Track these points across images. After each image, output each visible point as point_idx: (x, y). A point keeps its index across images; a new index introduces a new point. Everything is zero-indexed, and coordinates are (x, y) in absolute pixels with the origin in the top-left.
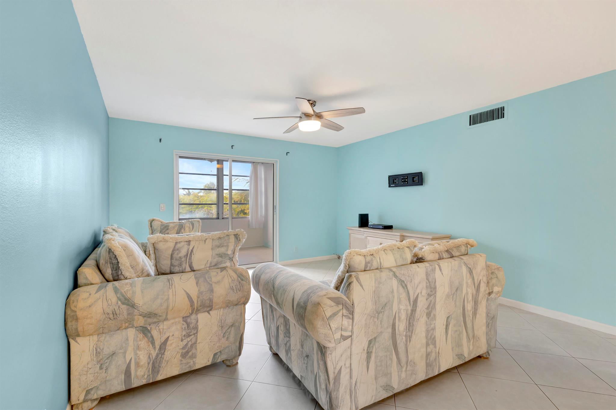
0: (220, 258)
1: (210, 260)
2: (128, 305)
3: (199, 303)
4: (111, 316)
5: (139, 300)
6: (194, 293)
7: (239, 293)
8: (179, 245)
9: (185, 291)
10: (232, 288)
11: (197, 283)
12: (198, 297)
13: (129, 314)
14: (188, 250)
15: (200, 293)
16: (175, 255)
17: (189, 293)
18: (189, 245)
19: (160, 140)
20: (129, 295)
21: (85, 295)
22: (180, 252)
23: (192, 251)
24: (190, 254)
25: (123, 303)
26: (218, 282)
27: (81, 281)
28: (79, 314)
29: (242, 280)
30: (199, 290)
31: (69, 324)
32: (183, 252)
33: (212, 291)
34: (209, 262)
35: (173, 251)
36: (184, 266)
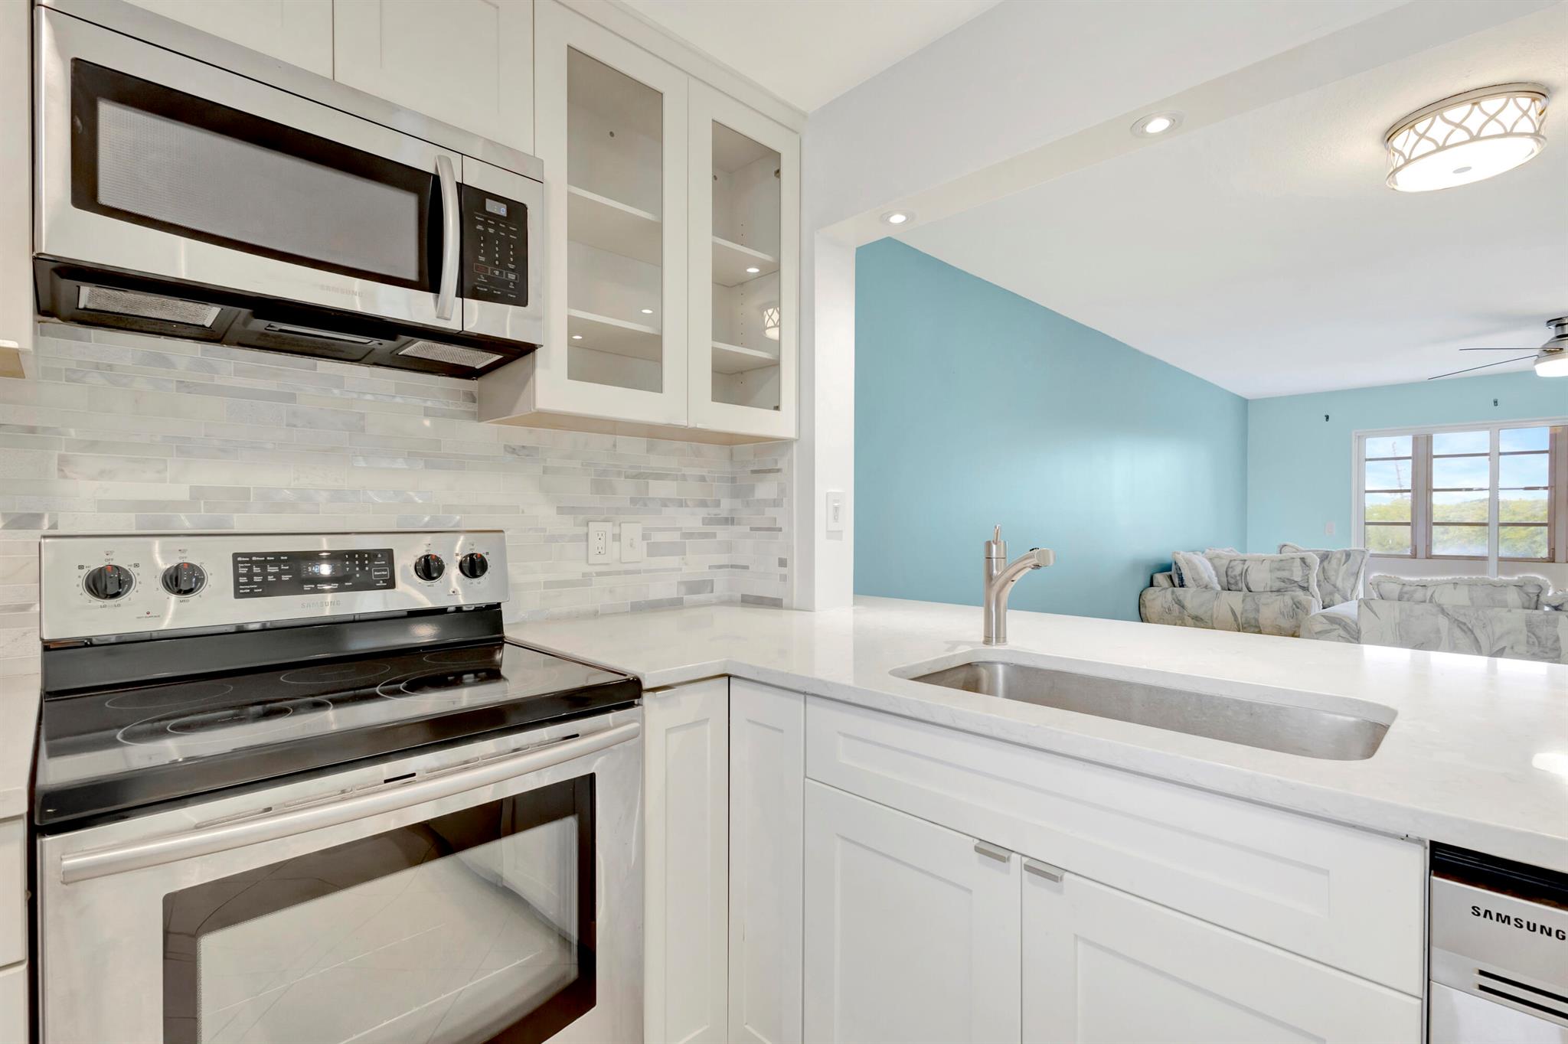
0: (1283, 584)
1: (1269, 583)
2: (1179, 605)
3: (1243, 619)
4: (1167, 610)
5: (1188, 603)
6: (1238, 610)
7: (1291, 620)
8: (1233, 563)
9: (1230, 605)
10: (1282, 614)
11: (1243, 601)
12: (1242, 614)
13: (1180, 613)
14: (1243, 569)
15: (1244, 611)
16: (1229, 573)
17: (1234, 608)
18: (1244, 564)
19: (1327, 417)
20: (1181, 598)
21: (1153, 591)
22: (1234, 570)
23: (1247, 570)
24: (1244, 574)
25: (1176, 603)
26: (1266, 604)
27: (1155, 583)
28: (1147, 604)
29: (1298, 608)
30: (1243, 607)
31: (1141, 610)
32: (1237, 571)
33: (1257, 611)
34: (1269, 586)
35: (1227, 569)
36: (1240, 585)
